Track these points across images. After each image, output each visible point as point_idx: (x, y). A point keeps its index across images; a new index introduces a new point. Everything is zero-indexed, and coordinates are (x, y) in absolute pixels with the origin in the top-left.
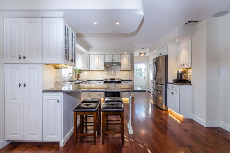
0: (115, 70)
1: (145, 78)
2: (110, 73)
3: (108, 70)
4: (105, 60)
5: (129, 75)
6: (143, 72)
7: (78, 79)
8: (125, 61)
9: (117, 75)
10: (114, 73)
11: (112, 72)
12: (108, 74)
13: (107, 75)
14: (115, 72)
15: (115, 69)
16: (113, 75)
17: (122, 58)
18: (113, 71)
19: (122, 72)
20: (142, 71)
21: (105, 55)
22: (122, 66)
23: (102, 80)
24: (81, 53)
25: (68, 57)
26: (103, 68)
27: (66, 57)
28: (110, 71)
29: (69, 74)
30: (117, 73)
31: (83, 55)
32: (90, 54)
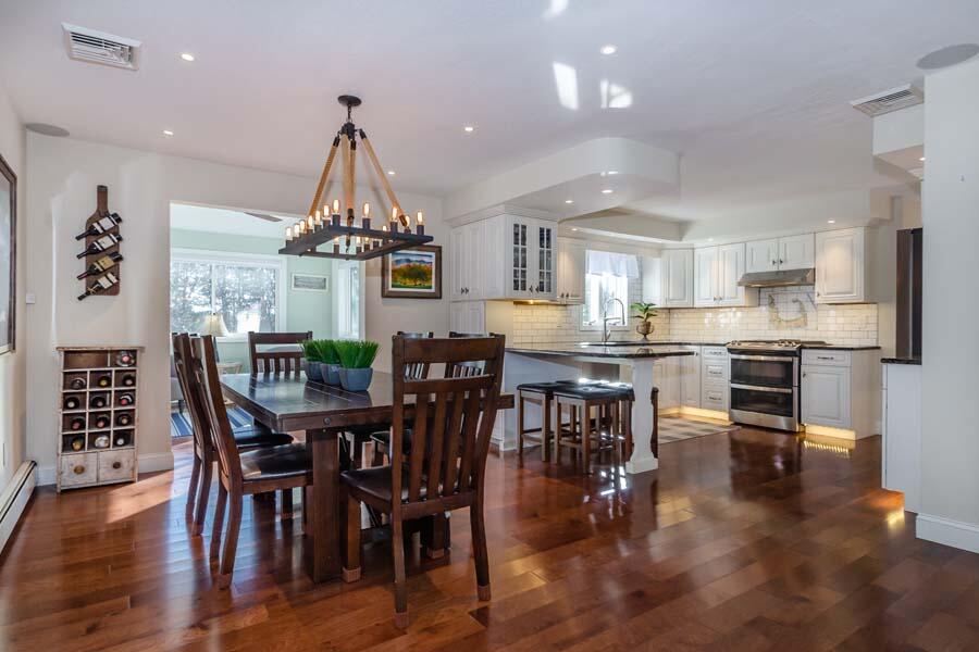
0: (801, 303)
2: (782, 316)
3: (772, 303)
4: (748, 264)
5: (873, 327)
7: (648, 336)
8: (834, 263)
9: (811, 325)
10: (800, 315)
11: (788, 312)
12: (772, 321)
13: (766, 327)
14: (802, 310)
15: (802, 298)
16: (792, 324)
17: (823, 248)
18: (795, 307)
21: (750, 246)
22: (819, 287)
23: (724, 345)
24: (660, 250)
25: (524, 282)
26: (742, 296)
27: (516, 282)
28: (780, 306)
29: (606, 320)
30: (811, 315)
31: (666, 252)
32: (696, 246)
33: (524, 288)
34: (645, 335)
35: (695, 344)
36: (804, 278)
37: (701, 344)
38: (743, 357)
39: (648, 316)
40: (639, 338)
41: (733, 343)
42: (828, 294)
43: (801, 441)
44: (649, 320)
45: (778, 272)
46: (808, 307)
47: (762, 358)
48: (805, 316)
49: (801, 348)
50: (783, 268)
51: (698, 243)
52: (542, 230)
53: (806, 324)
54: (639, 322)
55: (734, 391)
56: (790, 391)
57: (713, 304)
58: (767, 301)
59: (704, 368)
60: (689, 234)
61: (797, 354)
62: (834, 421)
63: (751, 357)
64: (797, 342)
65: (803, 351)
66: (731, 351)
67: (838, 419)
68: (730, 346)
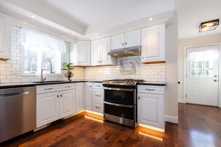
0: (133, 64)
1: (215, 81)
2: (126, 69)
3: (122, 64)
4: (112, 45)
6: (212, 68)
9: (137, 73)
10: (132, 69)
11: (128, 68)
12: (121, 71)
13: (119, 74)
14: (133, 66)
15: (134, 61)
16: (130, 72)
17: (145, 36)
18: (131, 65)
19: (146, 67)
20: (208, 67)
22: (143, 54)
23: (101, 82)
26: (109, 60)
28: (125, 65)
29: (42, 70)
30: (137, 69)
31: (79, 42)
32: (91, 39)
34: (69, 78)
35: (90, 82)
37: (92, 82)
38: (110, 89)
39: (70, 69)
40: (66, 79)
41: (106, 81)
42: (147, 58)
44: (70, 71)
45: (124, 49)
46: (136, 65)
47: (118, 89)
48: (135, 69)
49: (137, 84)
50: (127, 46)
53: (135, 73)
54: (66, 72)
55: (105, 105)
56: (131, 106)
57: (99, 64)
58: (119, 63)
59: (93, 93)
61: (135, 87)
62: (154, 123)
63: (114, 89)
64: (135, 81)
65: (138, 86)
66: (104, 85)
67: (157, 122)
68: (104, 83)
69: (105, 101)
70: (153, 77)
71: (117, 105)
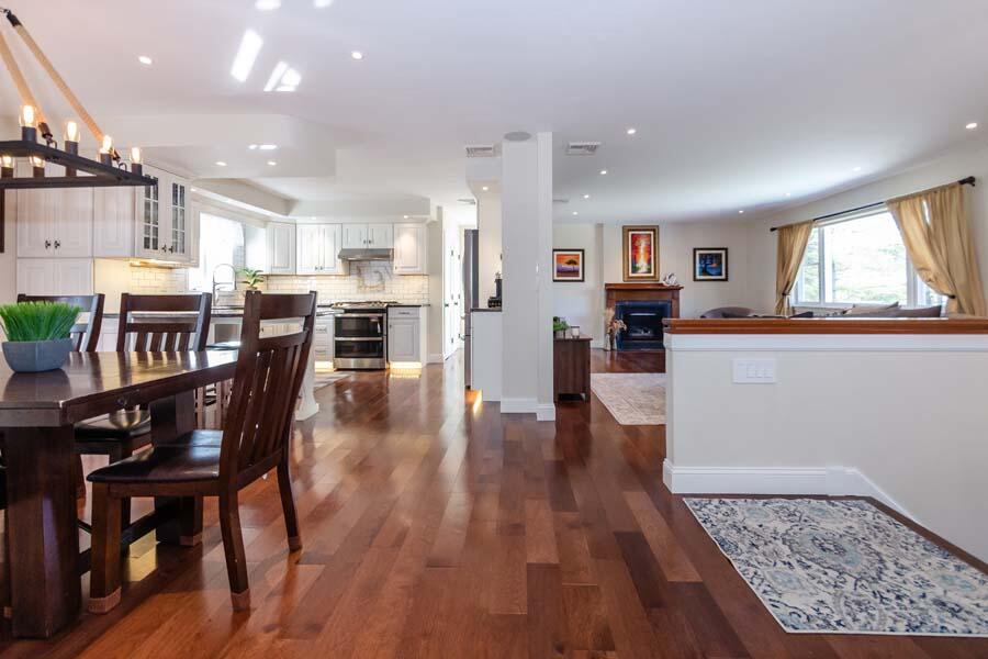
0: (380, 275)
2: (368, 283)
3: (359, 273)
4: (344, 241)
5: (425, 291)
8: (406, 246)
9: (387, 290)
10: (379, 283)
11: (372, 280)
12: (360, 287)
13: (355, 291)
14: (381, 279)
15: (381, 270)
16: (374, 289)
17: (399, 235)
18: (376, 277)
19: (402, 281)
21: (345, 227)
22: (397, 262)
24: (265, 221)
25: (155, 241)
26: (340, 268)
27: (147, 240)
28: (366, 276)
29: (216, 285)
30: (387, 283)
31: (270, 225)
32: (298, 221)
33: (156, 248)
36: (386, 255)
39: (255, 282)
42: (402, 267)
43: (388, 375)
44: (255, 285)
45: (367, 250)
46: (386, 277)
48: (383, 283)
49: (387, 307)
50: (371, 246)
51: (299, 220)
52: (175, 186)
56: (380, 339)
57: (315, 273)
58: (355, 272)
60: (295, 211)
61: (384, 311)
62: (410, 357)
64: (385, 303)
65: (388, 309)
67: (413, 355)
69: (336, 336)
70: (412, 296)
71: (354, 339)
